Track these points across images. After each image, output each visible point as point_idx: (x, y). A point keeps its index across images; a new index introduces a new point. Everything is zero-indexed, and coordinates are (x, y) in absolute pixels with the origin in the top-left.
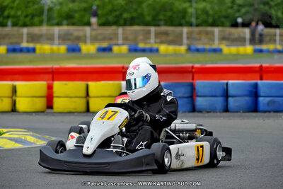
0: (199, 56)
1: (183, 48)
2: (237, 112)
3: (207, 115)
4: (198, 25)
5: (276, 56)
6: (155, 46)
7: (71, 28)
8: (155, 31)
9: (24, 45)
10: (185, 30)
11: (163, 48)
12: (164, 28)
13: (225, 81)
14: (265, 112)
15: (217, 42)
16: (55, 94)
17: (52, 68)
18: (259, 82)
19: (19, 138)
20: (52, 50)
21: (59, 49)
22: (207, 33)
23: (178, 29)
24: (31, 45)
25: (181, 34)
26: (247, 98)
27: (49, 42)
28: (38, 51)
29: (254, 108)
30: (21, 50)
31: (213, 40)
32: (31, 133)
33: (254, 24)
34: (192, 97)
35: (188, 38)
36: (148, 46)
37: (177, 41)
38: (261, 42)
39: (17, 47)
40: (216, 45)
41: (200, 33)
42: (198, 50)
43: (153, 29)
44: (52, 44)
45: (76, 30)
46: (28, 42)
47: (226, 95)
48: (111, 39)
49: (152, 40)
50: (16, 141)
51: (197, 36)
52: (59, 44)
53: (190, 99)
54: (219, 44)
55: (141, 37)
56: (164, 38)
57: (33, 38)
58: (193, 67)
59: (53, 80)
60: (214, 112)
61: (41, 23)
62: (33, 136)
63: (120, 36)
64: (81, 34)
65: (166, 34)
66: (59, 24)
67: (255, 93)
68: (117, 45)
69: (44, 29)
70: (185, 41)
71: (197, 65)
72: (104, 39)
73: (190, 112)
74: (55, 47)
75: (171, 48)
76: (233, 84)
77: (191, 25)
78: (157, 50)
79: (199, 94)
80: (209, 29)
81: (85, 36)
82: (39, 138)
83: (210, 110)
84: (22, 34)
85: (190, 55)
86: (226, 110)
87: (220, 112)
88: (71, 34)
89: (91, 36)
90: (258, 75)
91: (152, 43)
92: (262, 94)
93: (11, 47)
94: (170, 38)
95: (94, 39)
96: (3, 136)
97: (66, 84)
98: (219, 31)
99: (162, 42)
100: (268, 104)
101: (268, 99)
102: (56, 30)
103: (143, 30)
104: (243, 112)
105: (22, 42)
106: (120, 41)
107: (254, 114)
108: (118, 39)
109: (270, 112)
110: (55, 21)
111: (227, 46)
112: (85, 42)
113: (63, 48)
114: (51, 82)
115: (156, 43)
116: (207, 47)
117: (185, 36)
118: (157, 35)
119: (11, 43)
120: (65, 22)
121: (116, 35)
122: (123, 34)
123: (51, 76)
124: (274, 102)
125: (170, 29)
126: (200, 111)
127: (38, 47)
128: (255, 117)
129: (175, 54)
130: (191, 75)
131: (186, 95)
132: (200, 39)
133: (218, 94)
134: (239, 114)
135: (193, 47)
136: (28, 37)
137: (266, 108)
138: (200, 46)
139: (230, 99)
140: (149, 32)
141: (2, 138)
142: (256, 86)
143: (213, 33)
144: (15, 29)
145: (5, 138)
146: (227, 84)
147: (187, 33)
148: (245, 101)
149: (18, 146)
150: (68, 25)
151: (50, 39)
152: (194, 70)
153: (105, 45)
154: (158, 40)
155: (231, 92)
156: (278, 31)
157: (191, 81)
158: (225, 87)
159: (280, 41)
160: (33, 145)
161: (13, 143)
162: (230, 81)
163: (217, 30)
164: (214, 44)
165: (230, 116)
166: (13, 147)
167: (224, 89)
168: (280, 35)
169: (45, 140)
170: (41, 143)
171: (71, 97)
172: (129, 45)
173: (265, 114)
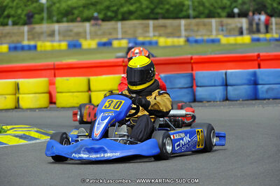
0: (197, 47)
1: (181, 41)
2: (236, 101)
3: (207, 104)
4: (195, 18)
6: (155, 39)
7: (71, 25)
8: (153, 24)
9: (26, 43)
10: (183, 22)
11: (162, 41)
12: (161, 22)
13: (224, 71)
14: (265, 99)
15: (214, 33)
17: (54, 65)
18: (257, 70)
19: (24, 135)
20: (53, 46)
21: (60, 46)
22: (204, 25)
23: (175, 22)
24: (32, 43)
25: (179, 26)
26: (246, 87)
27: (49, 39)
28: (39, 49)
29: (255, 97)
30: (23, 48)
31: (211, 31)
32: (36, 129)
33: (251, 14)
34: (192, 87)
35: (186, 30)
36: (147, 39)
37: (175, 33)
38: (258, 31)
39: (19, 45)
40: (213, 37)
41: (198, 24)
42: (196, 41)
43: (151, 22)
44: (52, 41)
45: (76, 27)
46: (29, 39)
47: (226, 84)
48: (110, 34)
50: (21, 137)
51: (195, 28)
52: (60, 41)
53: (190, 89)
54: (217, 35)
55: (140, 31)
56: (162, 31)
57: (33, 36)
58: (191, 58)
59: (55, 76)
60: (214, 101)
61: (42, 20)
62: (37, 132)
63: (120, 31)
64: (81, 30)
65: (164, 26)
66: (58, 21)
67: (254, 81)
68: (117, 39)
69: (44, 27)
70: (183, 33)
71: (195, 56)
72: (104, 34)
73: (190, 102)
74: (56, 44)
75: (170, 41)
76: (232, 72)
77: (188, 17)
78: (156, 43)
79: (199, 84)
80: (207, 20)
81: (85, 32)
82: (43, 133)
83: (210, 100)
84: (23, 33)
85: (188, 47)
86: (226, 99)
87: (220, 101)
88: (71, 31)
89: (90, 32)
90: (256, 63)
91: (151, 36)
92: (260, 82)
93: (13, 45)
94: (169, 30)
95: (94, 35)
96: (8, 132)
97: (67, 80)
98: (216, 22)
99: (160, 36)
100: (267, 91)
101: (267, 87)
102: (56, 27)
103: (142, 24)
104: (243, 100)
105: (23, 40)
106: (120, 36)
107: (254, 102)
108: (117, 34)
109: (269, 99)
110: (55, 19)
111: (225, 36)
112: (85, 38)
113: (64, 45)
114: (53, 78)
115: (154, 36)
116: (206, 38)
117: (183, 28)
118: (155, 28)
119: (12, 42)
120: (65, 19)
121: (115, 29)
122: (122, 28)
123: (53, 71)
124: (273, 89)
125: (168, 22)
126: (200, 101)
127: (39, 44)
128: (254, 105)
129: (173, 47)
130: (190, 66)
131: (185, 86)
132: (198, 31)
133: (216, 84)
134: (238, 102)
135: (191, 39)
136: (28, 35)
137: (265, 96)
138: (199, 38)
139: (230, 88)
140: (147, 26)
141: (7, 134)
142: (255, 74)
143: (210, 24)
144: (16, 27)
145: (9, 134)
146: (226, 74)
147: (185, 25)
148: (245, 90)
149: (23, 142)
150: (68, 21)
152: (192, 61)
153: (105, 40)
154: (157, 34)
155: (230, 81)
156: (273, 20)
157: (191, 72)
158: (224, 76)
159: (276, 29)
160: (38, 141)
161: (18, 139)
162: (229, 71)
163: (214, 21)
164: (211, 35)
165: (230, 105)
166: (18, 144)
167: (223, 78)
168: (276, 24)
169: (49, 135)
170: (45, 138)
171: (73, 92)
172: (129, 39)
173: (265, 102)
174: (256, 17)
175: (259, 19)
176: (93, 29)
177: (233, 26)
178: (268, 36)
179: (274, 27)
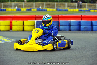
0: (60, 12)
1: (55, 10)
2: (73, 31)
3: (63, 32)
4: (60, 2)
5: (86, 12)
6: (46, 9)
7: (18, 3)
8: (46, 4)
9: (3, 8)
10: (56, 3)
12: (48, 3)
13: (69, 21)
14: (83, 31)
16: (13, 25)
17: (12, 16)
18: (81, 21)
20: (11, 10)
21: (14, 10)
22: (63, 4)
23: (53, 3)
24: (5, 9)
26: (77, 26)
28: (7, 10)
29: (79, 30)
30: (1, 10)
31: (65, 7)
32: (5, 38)
33: (78, 1)
34: (58, 26)
35: (57, 6)
37: (53, 7)
41: (61, 4)
42: (60, 10)
43: (45, 3)
46: (4, 7)
47: (70, 25)
51: (60, 6)
52: (14, 8)
54: (67, 8)
59: (12, 20)
60: (66, 31)
61: (8, 1)
62: (6, 39)
63: (34, 6)
64: (21, 5)
65: (49, 5)
66: (14, 2)
67: (79, 25)
68: (33, 8)
69: (9, 3)
70: (56, 7)
71: (60, 15)
72: (29, 6)
74: (12, 9)
75: (51, 9)
76: (72, 21)
78: (46, 10)
79: (61, 25)
80: (64, 3)
82: (8, 39)
83: (64, 30)
84: (2, 5)
85: (57, 12)
86: (70, 30)
87: (68, 31)
88: (18, 5)
90: (81, 18)
92: (82, 25)
94: (51, 6)
95: (25, 6)
97: (16, 21)
98: (67, 4)
99: (48, 8)
100: (84, 28)
103: (42, 3)
104: (76, 31)
106: (34, 7)
107: (79, 32)
108: (33, 6)
109: (85, 31)
111: (70, 9)
112: (22, 7)
114: (11, 21)
115: (46, 8)
116: (63, 9)
117: (55, 5)
121: (33, 5)
123: (11, 18)
124: (86, 28)
125: (51, 3)
126: (61, 31)
127: (7, 9)
128: (80, 33)
129: (52, 11)
130: (58, 18)
132: (61, 7)
133: (67, 25)
134: (74, 31)
135: (58, 9)
137: (83, 30)
138: (61, 9)
139: (71, 27)
140: (44, 4)
142: (80, 22)
146: (70, 21)
147: (56, 5)
148: (76, 27)
149: (1, 42)
150: (17, 2)
151: (11, 6)
152: (59, 17)
153: (29, 8)
154: (47, 7)
155: (72, 24)
157: (58, 20)
159: (88, 7)
160: (6, 42)
162: (71, 21)
165: (71, 32)
167: (69, 23)
168: (88, 5)
169: (10, 40)
170: (8, 41)
171: (18, 26)
172: (37, 8)
173: (83, 32)
177: (73, 5)
178: (85, 9)
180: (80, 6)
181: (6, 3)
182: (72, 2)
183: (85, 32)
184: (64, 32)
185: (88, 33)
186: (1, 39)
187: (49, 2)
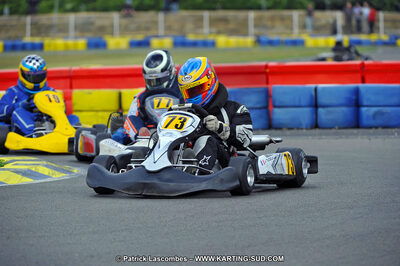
0: (270, 50)
1: (249, 41)
2: (331, 128)
3: (288, 132)
4: (269, 8)
5: (380, 50)
6: (211, 38)
7: (93, 15)
8: (210, 17)
9: (28, 39)
10: (252, 15)
11: (222, 41)
12: (221, 13)
13: (313, 86)
14: (371, 128)
15: (296, 30)
16: (75, 108)
17: (69, 71)
18: (361, 85)
19: (29, 170)
20: (66, 46)
21: (76, 45)
22: (282, 19)
23: (241, 14)
24: (37, 40)
25: (246, 20)
26: (344, 109)
27: (61, 34)
28: (46, 48)
29: (356, 123)
30: (24, 48)
31: (292, 29)
32: (45, 163)
33: (349, 5)
34: (266, 107)
35: (256, 26)
36: (200, 38)
37: (240, 30)
38: (359, 30)
39: (18, 43)
40: (295, 35)
41: (272, 19)
42: (271, 43)
43: (206, 14)
44: (66, 38)
45: (99, 18)
46: (32, 35)
47: (315, 104)
48: (147, 29)
49: (206, 29)
50: (25, 173)
51: (269, 23)
52: (76, 38)
53: (264, 110)
54: (300, 33)
55: (189, 26)
56: (222, 27)
57: (39, 30)
58: (266, 67)
59: (71, 87)
60: (298, 129)
61: (50, 9)
62: (47, 166)
63: (161, 25)
64: (105, 22)
65: (225, 20)
66: (74, 10)
67: (355, 101)
68: (157, 36)
69: (55, 17)
70: (252, 29)
71: (272, 64)
72: (138, 29)
73: (264, 129)
74: (70, 42)
75: (233, 41)
76: (324, 88)
77: (259, 8)
78: (213, 44)
79: (277, 104)
80: (286, 13)
81: (112, 26)
82: (56, 169)
83: (293, 127)
84: (24, 25)
85: (259, 50)
86: (316, 125)
87: (307, 129)
88: (92, 24)
89: (120, 26)
90: (359, 76)
91: (206, 33)
92: (365, 103)
93: (10, 43)
94: (232, 26)
95: (124, 31)
96: (6, 167)
97: (90, 93)
98: (300, 15)
99: (219, 33)
100: (375, 115)
101: (374, 109)
102: (72, 18)
103: (194, 16)
104: (340, 128)
105: (24, 36)
106: (161, 32)
107: (355, 131)
108: (157, 29)
109: (376, 127)
110: (69, 6)
111: (311, 35)
112: (112, 34)
113: (82, 43)
114: (69, 90)
115: (211, 33)
116: (284, 38)
117: (251, 23)
118: (213, 22)
119: (9, 38)
120: (83, 7)
121: (156, 23)
122: (165, 21)
123: (68, 81)
124: (381, 114)
125: (230, 14)
126: (279, 128)
127: (47, 42)
128: (357, 135)
129: (238, 50)
130: (264, 77)
131: (258, 106)
132: (273, 27)
133: (303, 103)
134: (333, 131)
135: (263, 39)
136: (32, 29)
137: (372, 122)
138: (274, 37)
139: (320, 110)
140: (201, 19)
141: (4, 169)
142: (357, 91)
143: (290, 18)
144: (15, 17)
145: (8, 169)
146: (316, 89)
147: (255, 19)
148: (342, 113)
149: (27, 180)
150: (88, 10)
151: (63, 30)
152: (268, 71)
153: (139, 37)
154: (214, 30)
155: (322, 100)
156: (381, 15)
157: (264, 86)
158: (313, 93)
159: (385, 28)
160: (48, 180)
161: (19, 176)
162: (320, 86)
163: (296, 15)
164: (292, 33)
165: (321, 135)
166: (20, 183)
167: (311, 96)
168: (385, 21)
169: (64, 171)
170: (58, 176)
171: (97, 111)
172: (174, 37)
173: (371, 131)
174: (357, 10)
175: (361, 13)
176: (125, 21)
177: (323, 22)
178: (374, 37)
179: (381, 25)
180: (354, 22)
181: (43, 19)
182: (321, 7)
183: (380, 130)
184: (292, 135)
185: (393, 134)
186: (26, 167)
187: (225, 8)
